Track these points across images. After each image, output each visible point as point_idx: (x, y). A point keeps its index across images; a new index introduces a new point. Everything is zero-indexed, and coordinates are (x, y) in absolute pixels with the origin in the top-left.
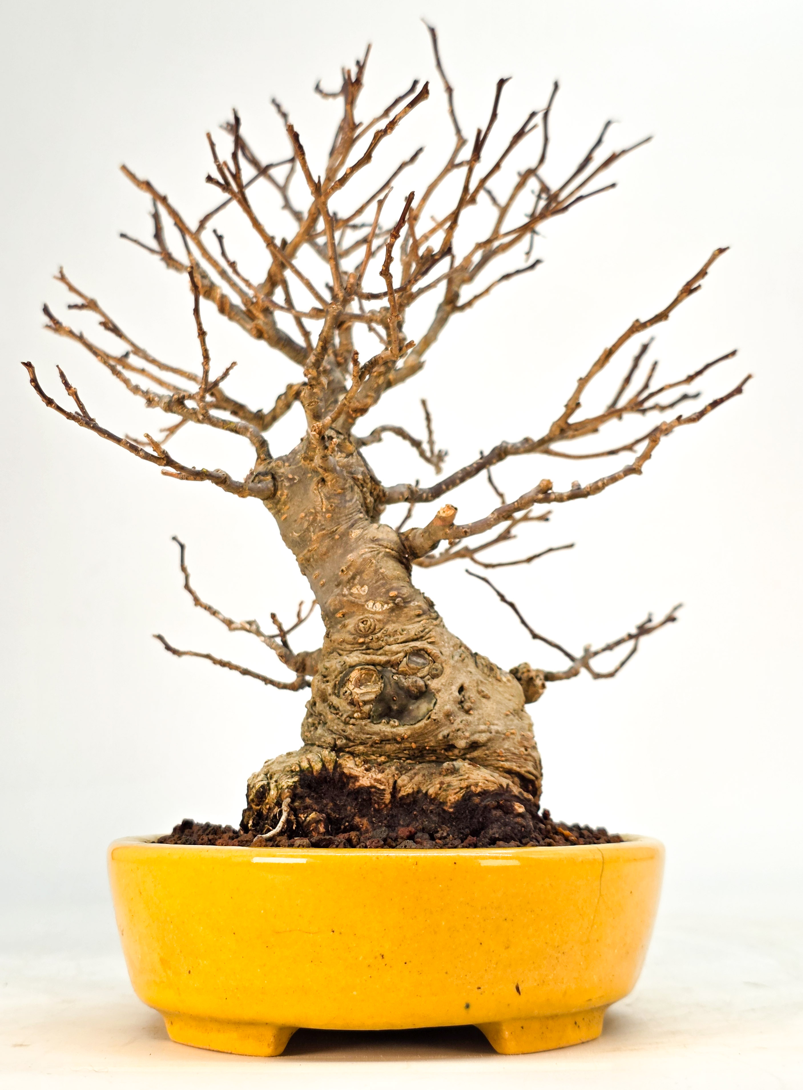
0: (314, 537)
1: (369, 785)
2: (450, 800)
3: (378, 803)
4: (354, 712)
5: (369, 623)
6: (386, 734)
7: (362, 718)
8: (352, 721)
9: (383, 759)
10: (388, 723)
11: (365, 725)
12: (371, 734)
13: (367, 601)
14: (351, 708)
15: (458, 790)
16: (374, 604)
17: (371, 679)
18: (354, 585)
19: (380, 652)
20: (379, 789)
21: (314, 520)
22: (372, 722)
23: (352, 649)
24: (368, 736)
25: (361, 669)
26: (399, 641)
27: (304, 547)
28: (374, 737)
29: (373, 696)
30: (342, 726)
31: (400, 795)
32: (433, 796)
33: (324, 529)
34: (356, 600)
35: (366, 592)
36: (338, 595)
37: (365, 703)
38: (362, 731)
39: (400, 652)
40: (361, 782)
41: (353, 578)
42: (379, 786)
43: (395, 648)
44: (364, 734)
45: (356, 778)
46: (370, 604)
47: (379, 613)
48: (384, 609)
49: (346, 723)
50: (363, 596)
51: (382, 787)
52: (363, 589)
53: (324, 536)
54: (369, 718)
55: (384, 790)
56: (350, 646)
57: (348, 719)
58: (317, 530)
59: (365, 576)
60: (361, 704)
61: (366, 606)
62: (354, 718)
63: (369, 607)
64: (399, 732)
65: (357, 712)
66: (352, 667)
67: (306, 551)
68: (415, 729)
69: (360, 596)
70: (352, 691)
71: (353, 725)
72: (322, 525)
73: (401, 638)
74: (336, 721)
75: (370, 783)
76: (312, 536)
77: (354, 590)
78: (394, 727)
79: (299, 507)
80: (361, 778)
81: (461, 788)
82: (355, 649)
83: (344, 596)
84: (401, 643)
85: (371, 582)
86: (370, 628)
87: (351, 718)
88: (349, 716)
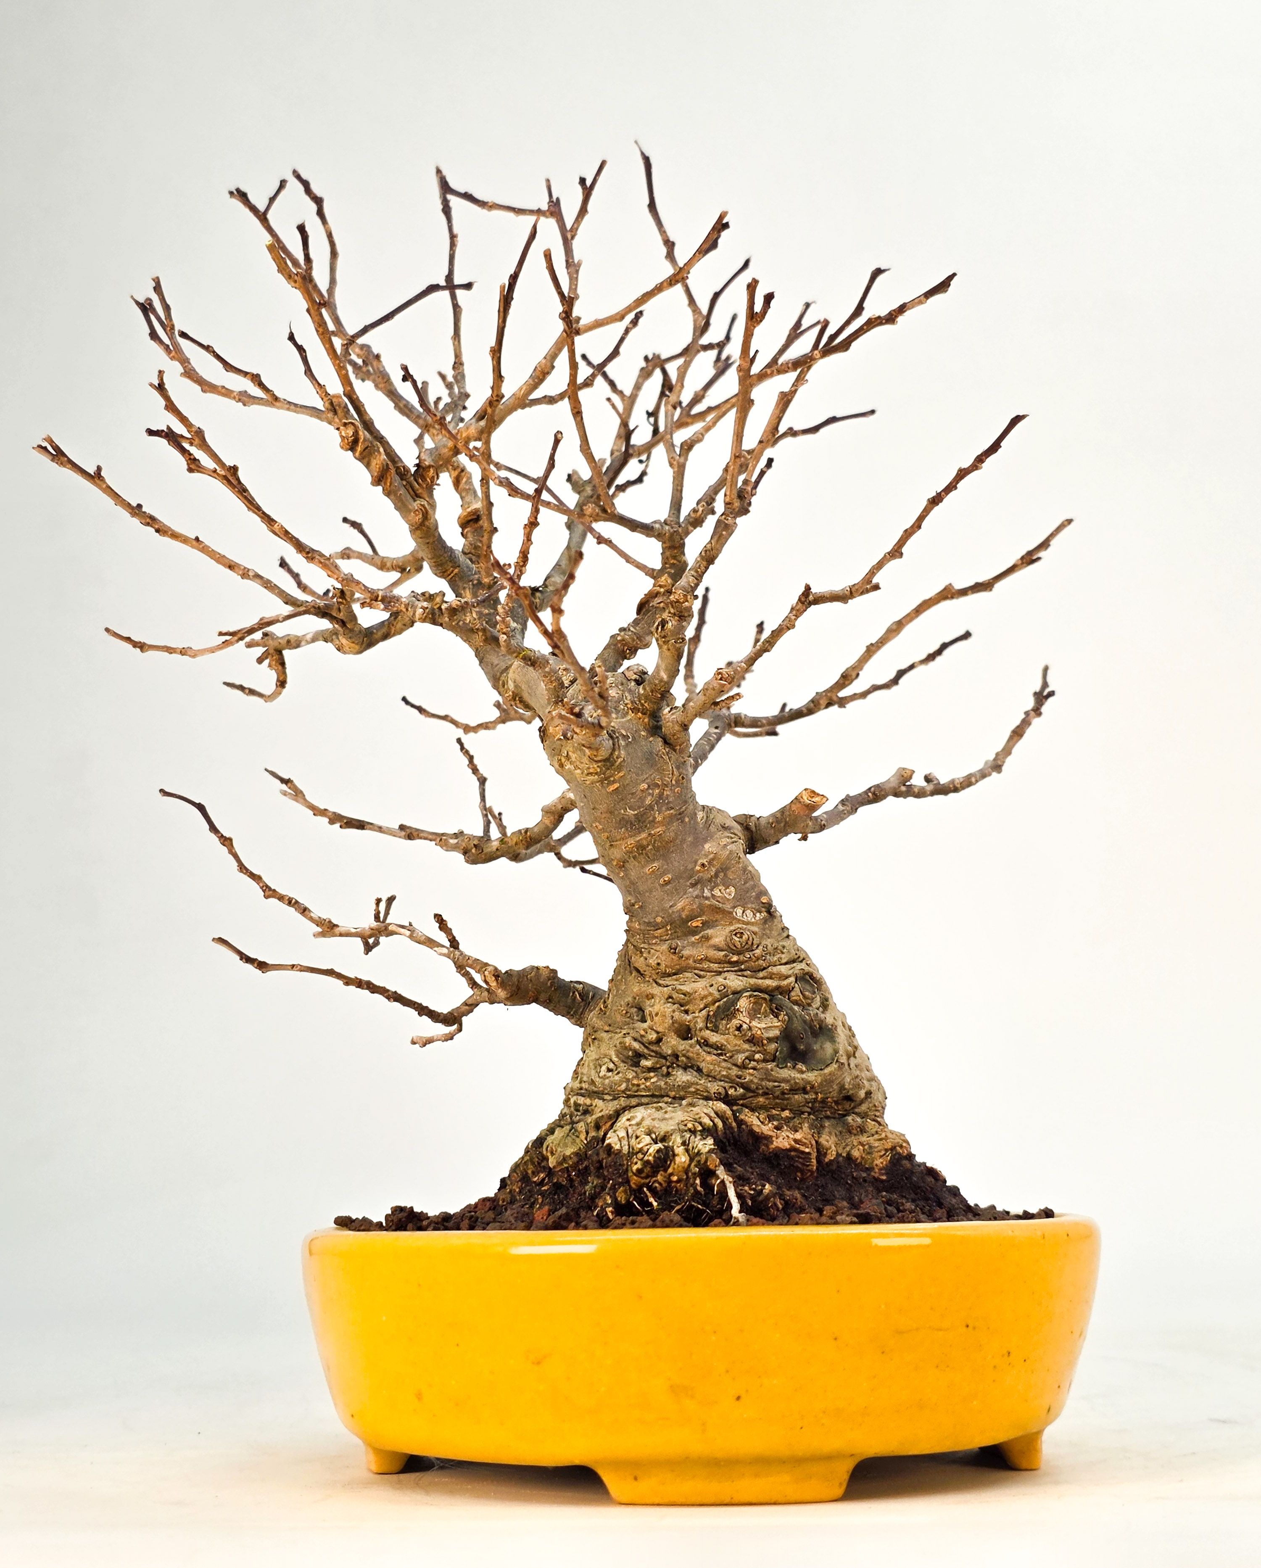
0: (659, 818)
1: (788, 1147)
2: (877, 1165)
3: (802, 1171)
4: (755, 1052)
5: (745, 937)
6: (797, 1081)
7: (765, 1061)
8: (753, 1064)
9: (786, 1113)
10: (794, 1067)
11: (772, 1070)
12: (779, 1082)
13: (735, 907)
14: (751, 1047)
15: (883, 1152)
16: (743, 912)
17: (760, 1009)
18: (716, 885)
19: (761, 974)
20: (803, 1152)
21: (661, 796)
22: (777, 1066)
23: (720, 969)
24: (776, 1084)
25: (750, 996)
26: (784, 961)
27: (640, 831)
28: (782, 1085)
29: (777, 1032)
30: (735, 1071)
31: (826, 1160)
32: (858, 1161)
33: (672, 808)
34: (721, 905)
35: (733, 895)
36: (697, 897)
37: (770, 1040)
38: (768, 1076)
39: (790, 976)
40: (775, 1143)
41: (716, 875)
42: (802, 1148)
43: (784, 969)
44: (769, 1081)
45: (769, 1138)
46: (739, 911)
47: (752, 924)
48: (757, 918)
49: (743, 1067)
50: (728, 900)
51: (807, 1150)
52: (728, 890)
53: (671, 817)
54: (773, 1061)
55: (809, 1153)
56: (716, 965)
57: (747, 1061)
58: (664, 809)
59: (730, 873)
60: (765, 1042)
61: (734, 914)
62: (754, 1060)
63: (738, 915)
64: (810, 1079)
65: (759, 1052)
66: (737, 993)
67: (644, 835)
68: (825, 1074)
69: (725, 900)
70: (751, 1025)
71: (754, 1069)
72: (669, 802)
73: (785, 958)
74: (724, 1064)
75: (789, 1144)
76: (657, 816)
77: (716, 892)
78: (802, 1072)
79: (637, 775)
80: (774, 1139)
81: (886, 1150)
82: (725, 969)
83: (707, 898)
84: (786, 964)
85: (738, 882)
86: (747, 943)
87: (750, 1061)
88: (747, 1058)
